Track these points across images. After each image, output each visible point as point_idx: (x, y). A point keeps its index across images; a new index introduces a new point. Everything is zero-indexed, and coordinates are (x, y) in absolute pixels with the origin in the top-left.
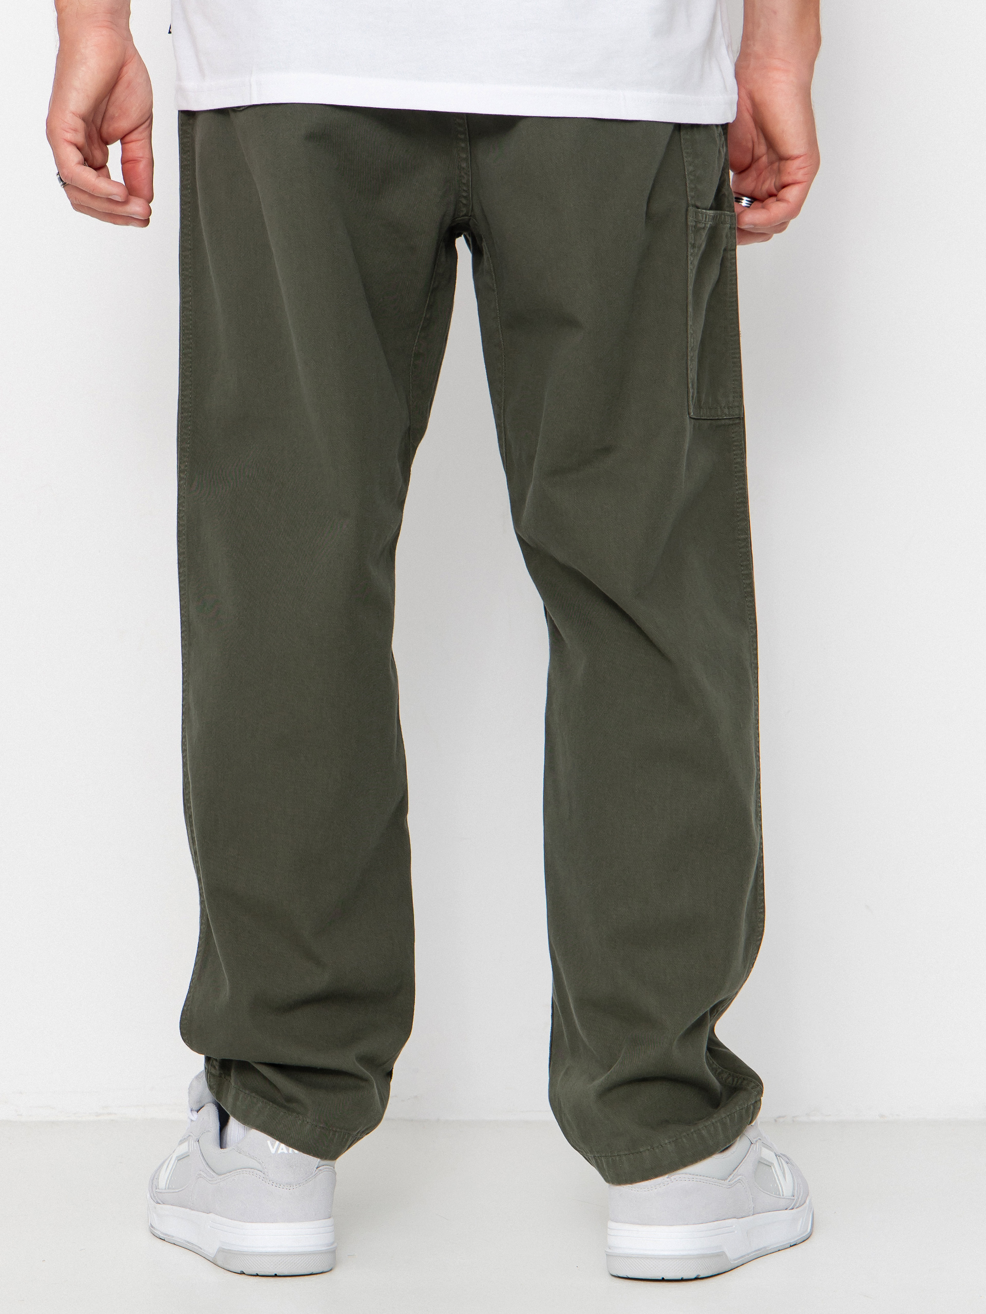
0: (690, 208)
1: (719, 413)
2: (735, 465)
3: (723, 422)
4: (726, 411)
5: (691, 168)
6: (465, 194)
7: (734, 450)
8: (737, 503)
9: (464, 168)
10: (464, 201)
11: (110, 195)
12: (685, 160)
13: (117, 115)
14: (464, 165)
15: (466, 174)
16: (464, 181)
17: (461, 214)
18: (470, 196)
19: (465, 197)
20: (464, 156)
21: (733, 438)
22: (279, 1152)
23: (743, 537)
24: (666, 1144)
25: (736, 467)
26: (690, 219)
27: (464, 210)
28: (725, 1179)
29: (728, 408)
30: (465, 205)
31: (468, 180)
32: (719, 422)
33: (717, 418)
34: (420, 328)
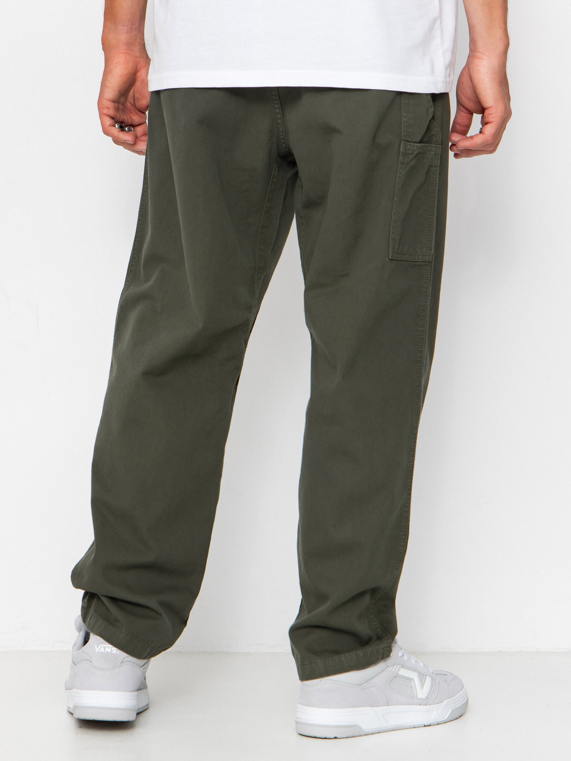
0: (402, 142)
1: (416, 258)
2: (423, 289)
3: (418, 263)
4: (421, 257)
5: (405, 119)
6: (282, 137)
7: (423, 280)
8: (421, 310)
9: (280, 123)
10: (283, 141)
11: (126, 141)
12: (402, 115)
13: (140, 97)
14: (279, 121)
15: (281, 126)
16: (281, 130)
17: (283, 148)
18: (285, 138)
19: (283, 139)
20: (279, 116)
21: (424, 273)
22: (100, 651)
23: (421, 329)
24: (318, 662)
25: (423, 290)
26: (401, 148)
27: (284, 146)
28: (360, 685)
29: (422, 256)
30: (283, 143)
31: (283, 129)
32: (416, 263)
33: (414, 261)
34: (264, 212)
